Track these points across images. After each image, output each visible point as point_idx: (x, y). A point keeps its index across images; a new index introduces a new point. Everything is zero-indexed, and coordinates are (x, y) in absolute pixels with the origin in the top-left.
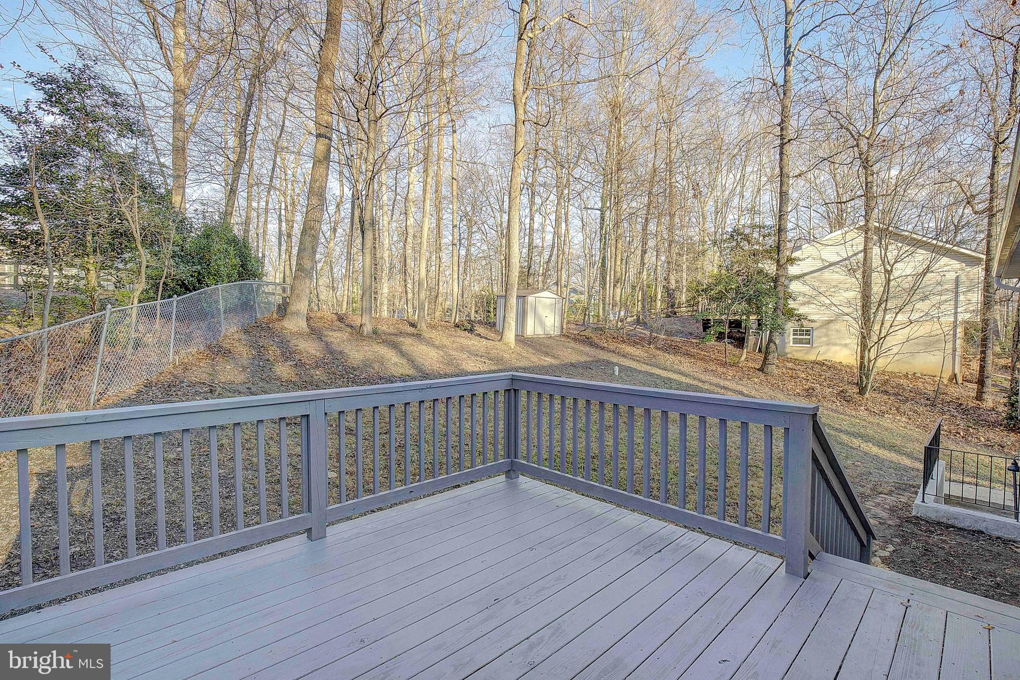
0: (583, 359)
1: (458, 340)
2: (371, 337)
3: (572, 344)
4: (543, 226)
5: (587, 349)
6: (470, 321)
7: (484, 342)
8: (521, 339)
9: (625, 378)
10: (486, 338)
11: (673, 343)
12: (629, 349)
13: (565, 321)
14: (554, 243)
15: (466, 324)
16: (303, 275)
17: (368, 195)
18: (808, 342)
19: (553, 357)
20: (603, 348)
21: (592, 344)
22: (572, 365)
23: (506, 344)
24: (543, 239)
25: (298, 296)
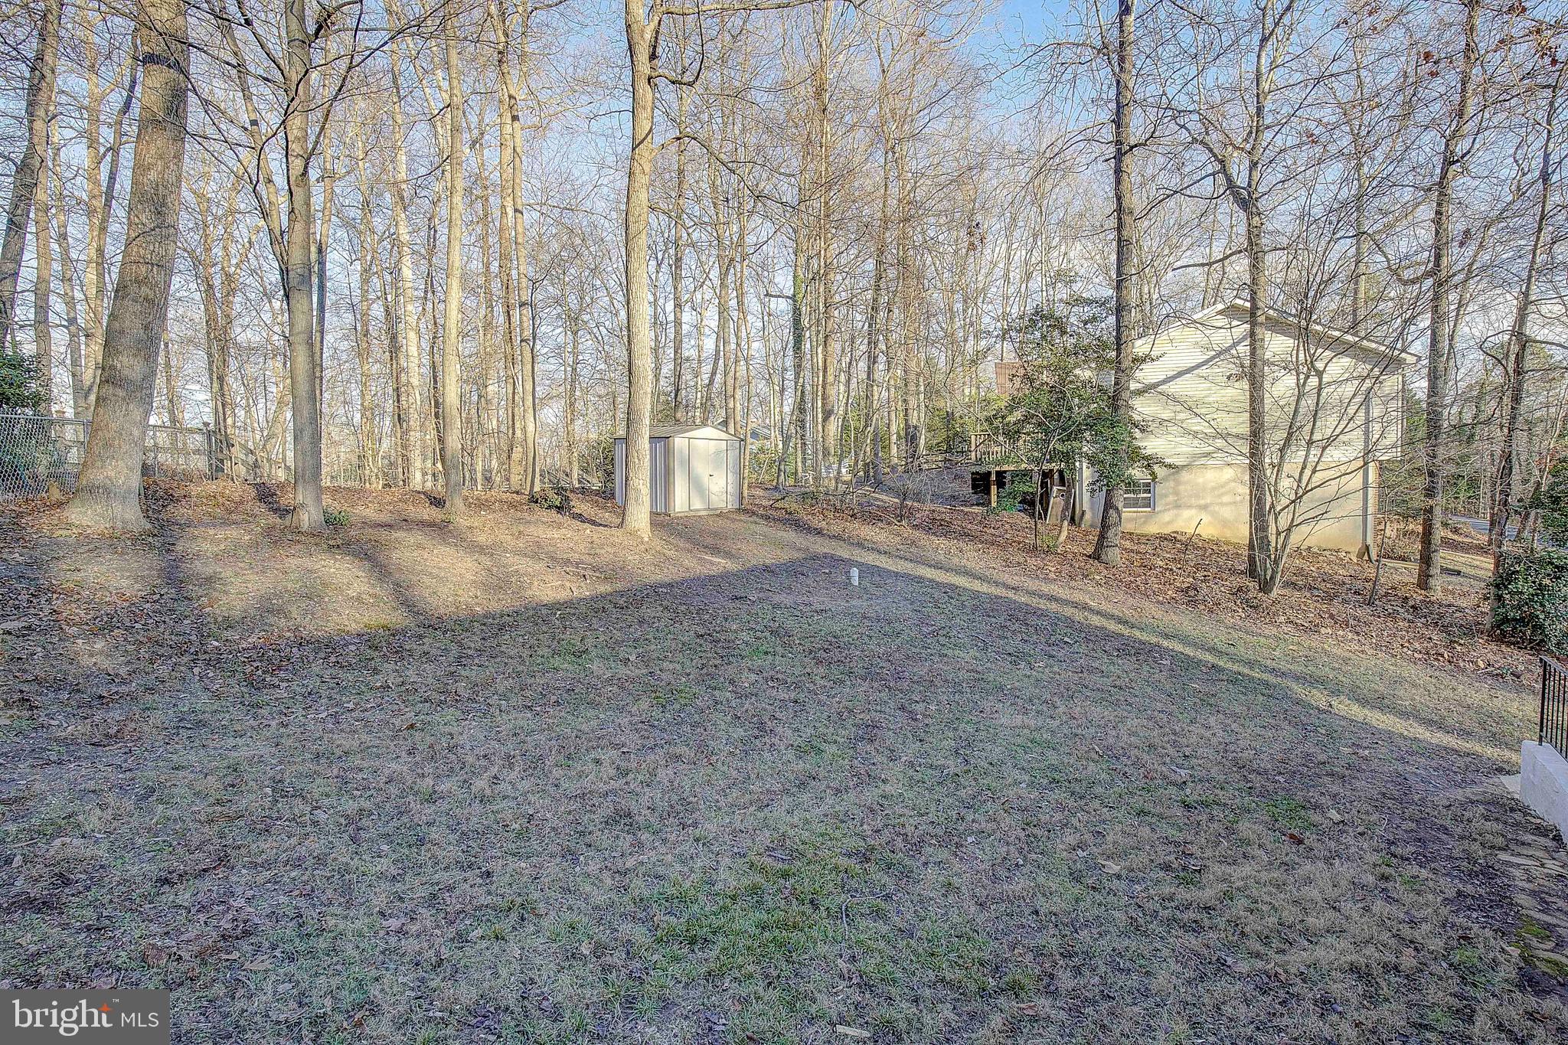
0: (785, 556)
1: (532, 529)
2: (319, 535)
3: (762, 528)
4: (698, 327)
5: (790, 535)
6: (559, 490)
7: (588, 531)
8: (662, 521)
9: (872, 589)
10: (593, 523)
11: (936, 515)
12: (867, 532)
13: (746, 482)
14: (717, 352)
15: (551, 494)
16: (121, 393)
17: (293, 211)
18: (1147, 503)
19: (728, 555)
20: (819, 532)
21: (798, 525)
22: (767, 569)
23: (633, 534)
24: (700, 348)
25: (108, 445)
